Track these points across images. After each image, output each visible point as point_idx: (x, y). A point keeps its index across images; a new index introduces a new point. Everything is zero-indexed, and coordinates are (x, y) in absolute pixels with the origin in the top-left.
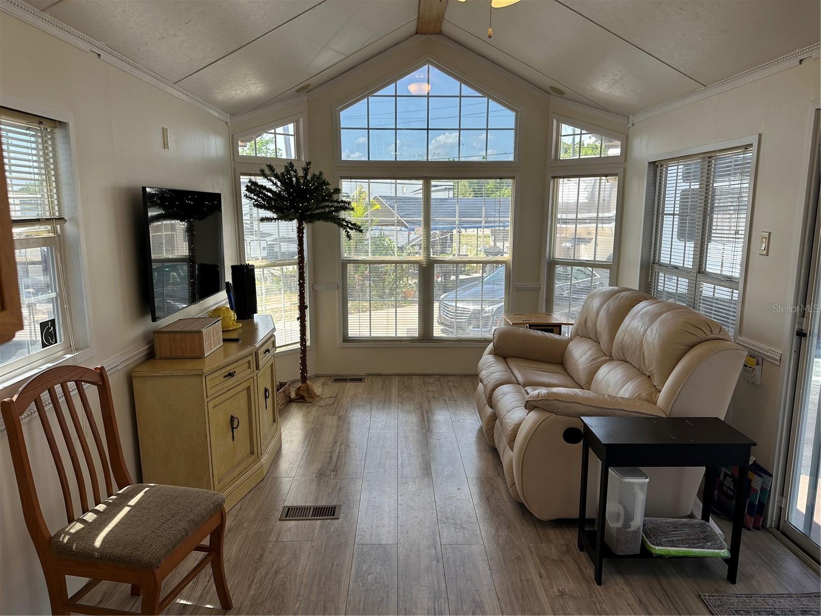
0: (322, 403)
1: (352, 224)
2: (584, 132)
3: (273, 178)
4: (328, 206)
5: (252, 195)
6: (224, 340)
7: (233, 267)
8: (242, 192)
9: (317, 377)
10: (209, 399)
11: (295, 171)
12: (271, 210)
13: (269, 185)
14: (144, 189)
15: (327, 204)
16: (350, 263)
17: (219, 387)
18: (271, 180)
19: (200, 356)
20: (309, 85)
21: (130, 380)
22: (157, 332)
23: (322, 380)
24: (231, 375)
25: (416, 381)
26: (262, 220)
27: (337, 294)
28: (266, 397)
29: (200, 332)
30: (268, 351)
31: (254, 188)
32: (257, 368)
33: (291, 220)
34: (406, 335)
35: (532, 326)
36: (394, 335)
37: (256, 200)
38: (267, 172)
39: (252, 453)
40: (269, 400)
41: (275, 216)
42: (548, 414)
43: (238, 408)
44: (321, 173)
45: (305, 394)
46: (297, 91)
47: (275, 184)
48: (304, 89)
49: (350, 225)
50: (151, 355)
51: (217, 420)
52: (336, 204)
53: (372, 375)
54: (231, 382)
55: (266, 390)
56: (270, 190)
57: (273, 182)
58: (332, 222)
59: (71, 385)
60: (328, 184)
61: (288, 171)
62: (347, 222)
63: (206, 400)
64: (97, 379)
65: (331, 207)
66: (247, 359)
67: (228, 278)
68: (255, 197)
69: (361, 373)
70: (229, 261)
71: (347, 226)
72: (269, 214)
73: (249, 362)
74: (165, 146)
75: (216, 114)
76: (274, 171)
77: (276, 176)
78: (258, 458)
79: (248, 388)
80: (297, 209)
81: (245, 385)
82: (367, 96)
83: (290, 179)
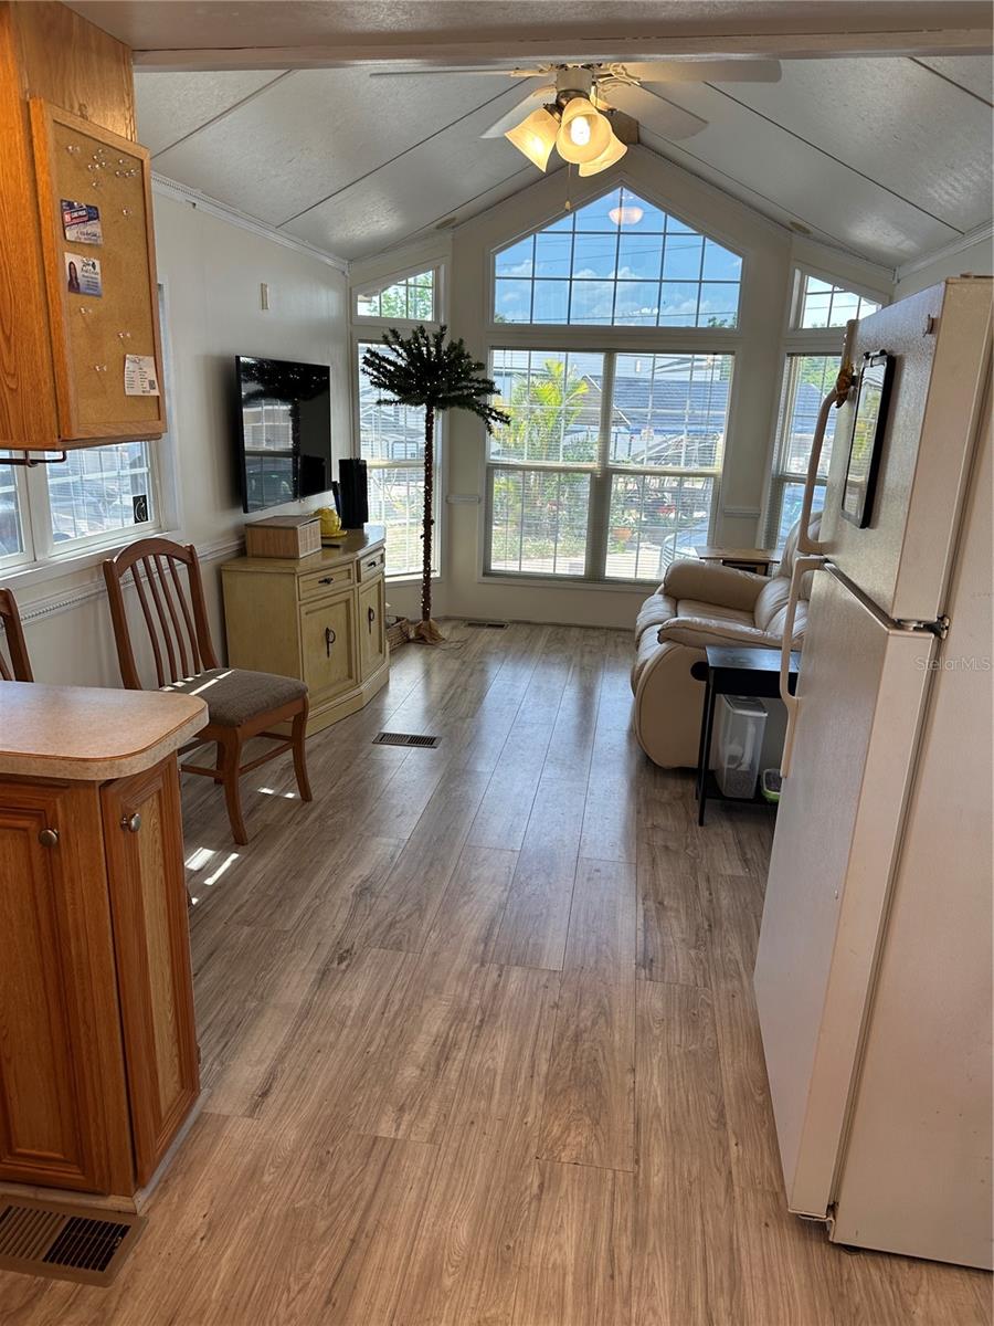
0: (447, 646)
1: (497, 413)
2: (837, 289)
3: (397, 347)
4: (466, 387)
5: (370, 370)
6: (323, 546)
7: (342, 462)
8: (360, 364)
9: (447, 619)
10: (302, 602)
11: (427, 339)
12: (393, 391)
13: (392, 357)
14: (238, 358)
15: (465, 383)
16: (497, 468)
17: (314, 592)
18: (395, 350)
19: (295, 558)
20: (454, 219)
21: (219, 573)
22: (248, 526)
23: (454, 623)
24: (327, 581)
25: (575, 633)
26: (379, 403)
27: (480, 510)
28: (370, 620)
29: (295, 529)
30: (374, 563)
31: (375, 361)
32: (359, 581)
33: (417, 404)
34: (567, 572)
35: (726, 562)
36: (552, 571)
37: (375, 377)
38: (391, 339)
39: (350, 677)
40: (374, 624)
41: (397, 398)
42: (675, 645)
43: (336, 621)
44: (461, 341)
45: (426, 634)
46: (438, 227)
47: (399, 355)
48: (447, 224)
49: (494, 414)
50: (242, 552)
51: (310, 629)
52: (477, 385)
53: (518, 622)
54: (326, 588)
55: (370, 611)
56: (391, 363)
57: (397, 352)
58: (469, 408)
59: (163, 559)
60: (468, 357)
61: (416, 339)
62: (491, 410)
63: (298, 603)
64: (187, 557)
65: (470, 388)
66: (347, 567)
67: (336, 477)
68: (375, 373)
69: (505, 619)
70: (339, 452)
71: (490, 415)
72: (389, 395)
73: (349, 570)
74: (264, 306)
75: (328, 261)
76: (398, 338)
77: (401, 344)
78: (358, 684)
79: (347, 601)
80: (424, 389)
81: (343, 597)
82: (533, 232)
83: (418, 349)
